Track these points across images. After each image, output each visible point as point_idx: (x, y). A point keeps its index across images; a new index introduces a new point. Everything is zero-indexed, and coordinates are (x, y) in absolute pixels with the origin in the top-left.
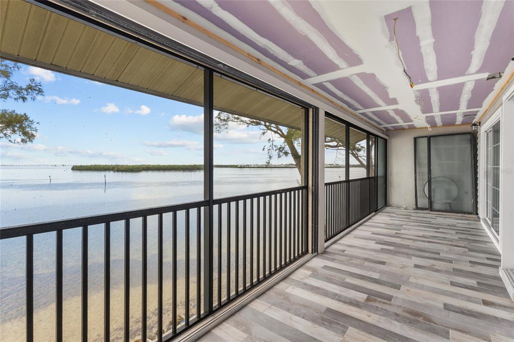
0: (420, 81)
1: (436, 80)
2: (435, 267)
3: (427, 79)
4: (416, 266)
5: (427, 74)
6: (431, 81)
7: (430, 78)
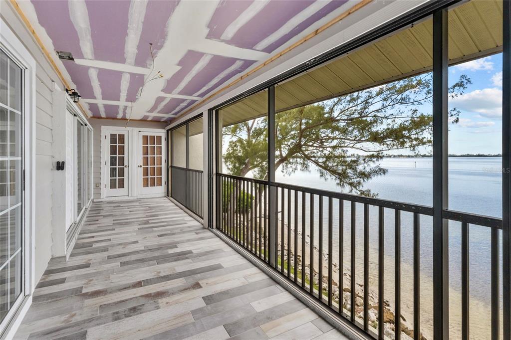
0: (137, 77)
1: (124, 72)
2: (123, 246)
3: (131, 76)
4: (136, 242)
5: (129, 80)
6: (129, 73)
7: (128, 76)
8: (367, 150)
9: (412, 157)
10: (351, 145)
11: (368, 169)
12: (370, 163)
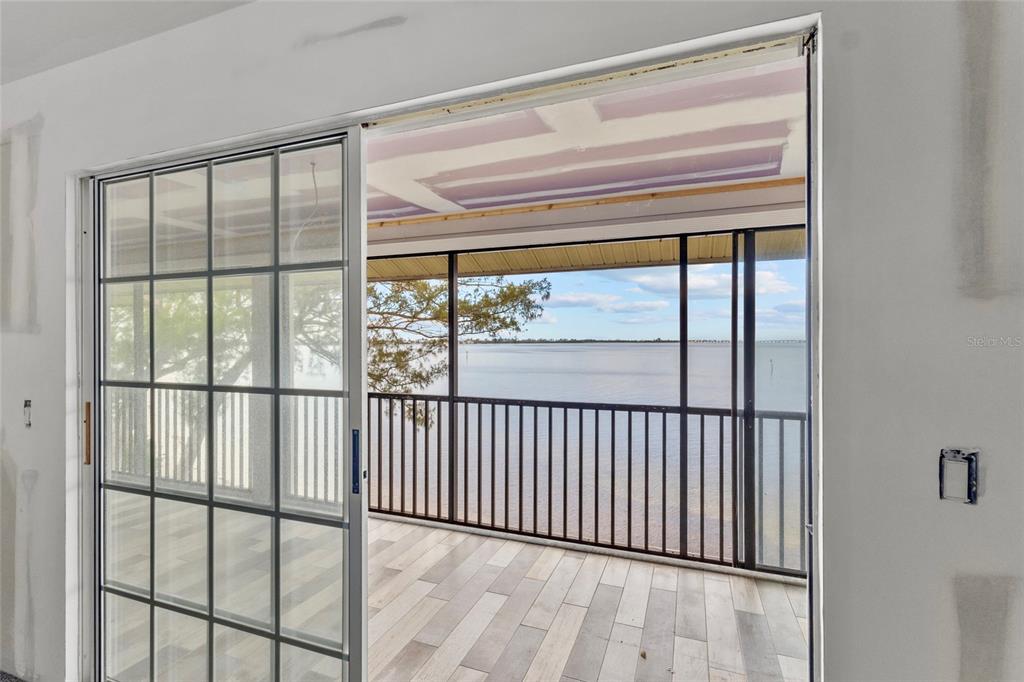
8: (428, 334)
9: (490, 342)
10: (403, 325)
11: (427, 367)
12: (430, 356)
